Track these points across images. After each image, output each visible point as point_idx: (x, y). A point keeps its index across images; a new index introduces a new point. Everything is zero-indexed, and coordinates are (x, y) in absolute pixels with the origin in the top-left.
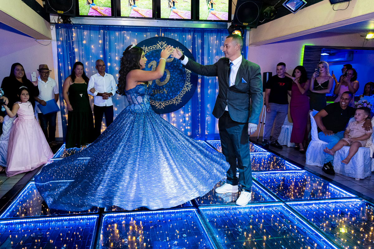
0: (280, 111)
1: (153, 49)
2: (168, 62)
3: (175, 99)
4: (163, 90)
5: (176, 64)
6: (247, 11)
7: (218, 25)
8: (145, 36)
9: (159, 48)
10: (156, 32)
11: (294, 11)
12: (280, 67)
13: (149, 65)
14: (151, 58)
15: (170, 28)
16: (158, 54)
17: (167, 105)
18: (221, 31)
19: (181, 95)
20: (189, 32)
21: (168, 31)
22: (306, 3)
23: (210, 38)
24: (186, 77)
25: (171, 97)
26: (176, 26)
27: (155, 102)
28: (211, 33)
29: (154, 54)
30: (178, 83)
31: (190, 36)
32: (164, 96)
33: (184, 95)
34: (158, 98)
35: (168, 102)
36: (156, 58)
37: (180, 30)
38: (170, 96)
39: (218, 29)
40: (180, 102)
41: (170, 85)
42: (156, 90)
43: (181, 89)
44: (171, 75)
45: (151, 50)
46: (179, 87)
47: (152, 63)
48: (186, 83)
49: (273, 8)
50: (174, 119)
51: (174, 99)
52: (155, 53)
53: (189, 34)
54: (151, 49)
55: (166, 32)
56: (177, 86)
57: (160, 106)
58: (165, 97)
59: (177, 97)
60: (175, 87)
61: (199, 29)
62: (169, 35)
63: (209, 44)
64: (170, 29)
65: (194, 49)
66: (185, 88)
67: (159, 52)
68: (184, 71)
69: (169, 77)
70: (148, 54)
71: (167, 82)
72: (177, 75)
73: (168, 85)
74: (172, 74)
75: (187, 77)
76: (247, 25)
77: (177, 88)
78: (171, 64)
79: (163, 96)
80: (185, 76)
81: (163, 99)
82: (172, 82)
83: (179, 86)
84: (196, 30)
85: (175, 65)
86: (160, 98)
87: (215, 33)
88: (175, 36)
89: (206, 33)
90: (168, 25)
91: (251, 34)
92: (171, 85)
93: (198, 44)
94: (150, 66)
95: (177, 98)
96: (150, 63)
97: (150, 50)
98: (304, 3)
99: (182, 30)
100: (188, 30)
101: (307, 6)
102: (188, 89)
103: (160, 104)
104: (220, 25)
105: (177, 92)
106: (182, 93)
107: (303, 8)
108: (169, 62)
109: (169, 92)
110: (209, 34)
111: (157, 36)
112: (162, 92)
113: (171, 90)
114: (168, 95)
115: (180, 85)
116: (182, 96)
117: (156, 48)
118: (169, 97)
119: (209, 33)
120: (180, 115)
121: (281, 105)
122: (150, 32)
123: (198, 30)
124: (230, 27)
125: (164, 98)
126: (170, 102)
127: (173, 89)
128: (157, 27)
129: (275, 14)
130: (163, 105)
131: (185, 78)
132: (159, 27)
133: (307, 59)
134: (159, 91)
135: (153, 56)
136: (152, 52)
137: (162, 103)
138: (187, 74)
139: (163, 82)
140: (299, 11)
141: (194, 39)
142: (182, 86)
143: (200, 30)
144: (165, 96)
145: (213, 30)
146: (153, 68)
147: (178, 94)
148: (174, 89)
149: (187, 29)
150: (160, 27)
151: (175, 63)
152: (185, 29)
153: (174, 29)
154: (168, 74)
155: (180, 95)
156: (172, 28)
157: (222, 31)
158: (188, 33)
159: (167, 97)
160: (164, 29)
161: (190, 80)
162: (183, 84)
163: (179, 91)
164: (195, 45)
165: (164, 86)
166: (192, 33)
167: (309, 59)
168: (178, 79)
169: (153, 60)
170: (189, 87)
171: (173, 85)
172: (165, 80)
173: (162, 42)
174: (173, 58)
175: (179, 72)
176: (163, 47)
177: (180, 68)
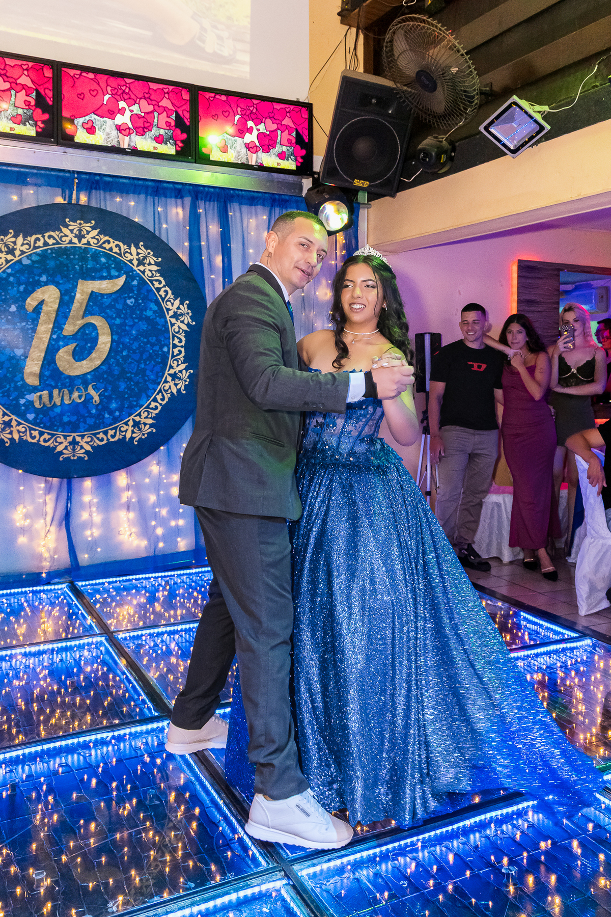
0: (479, 452)
1: (46, 244)
2: (103, 292)
3: (131, 423)
4: (86, 389)
5: (133, 300)
6: (362, 146)
7: (271, 181)
8: (15, 198)
9: (71, 242)
10: (58, 187)
11: (514, 152)
12: (472, 316)
13: (33, 299)
14: (40, 276)
15: (111, 179)
16: (65, 262)
17: (101, 444)
18: (283, 200)
19: (152, 409)
20: (176, 197)
21: (105, 190)
22: (549, 127)
23: (248, 222)
24: (169, 346)
25: (117, 413)
26: (131, 174)
27: (53, 435)
28: (251, 205)
29: (51, 264)
30: (143, 366)
31: (180, 211)
32: (89, 412)
33: (163, 407)
34: (66, 419)
35: (106, 433)
36: (58, 278)
37: (147, 187)
38: (111, 413)
39: (273, 194)
40: (148, 434)
41: (110, 372)
42: (56, 392)
43: (151, 386)
44: (116, 337)
45: (39, 247)
46: (146, 381)
47: (43, 293)
48: (171, 367)
49: (444, 142)
50: (125, 496)
51: (126, 424)
52: (55, 258)
53: (179, 201)
54: (40, 243)
55: (96, 189)
56: (136, 374)
57: (74, 449)
58: (91, 415)
59: (139, 415)
60: (130, 379)
61: (212, 190)
62: (108, 203)
63: (246, 239)
64: (109, 182)
65: (195, 251)
66: (166, 382)
67: (68, 256)
68: (163, 326)
69: (109, 345)
70: (26, 262)
71: (98, 363)
72: (136, 339)
73: (105, 372)
74: (117, 333)
75: (175, 346)
76: (365, 186)
77: (137, 384)
78: (115, 300)
79: (83, 411)
80: (166, 342)
81: (85, 422)
82: (118, 364)
83: (144, 375)
84: (202, 192)
85: (129, 302)
86: (74, 419)
87: (264, 205)
88: (129, 206)
89: (236, 205)
90: (104, 168)
91: (372, 217)
92: (116, 372)
93: (210, 237)
94: (35, 303)
95: (137, 419)
96: (34, 295)
97: (35, 248)
98: (542, 128)
99: (153, 187)
100: (176, 189)
101: (549, 137)
102: (176, 385)
103: (74, 443)
104: (278, 182)
105: (139, 397)
106: (155, 400)
107: (536, 143)
108: (108, 292)
109: (109, 399)
110: (245, 208)
111: (59, 200)
112: (80, 397)
113: (115, 389)
114: (103, 406)
115: (148, 373)
116: (157, 411)
117: (58, 243)
118: (107, 416)
119: (246, 204)
120: (147, 480)
121: (479, 432)
122: (36, 185)
123: (208, 193)
124: (309, 190)
125: (91, 421)
126: (111, 432)
127: (123, 386)
128: (63, 171)
129: (451, 159)
130: (86, 444)
131: (165, 349)
132: (69, 171)
133: (527, 297)
134: (71, 393)
135: (45, 271)
136: (44, 256)
137: (83, 436)
138: (174, 336)
139: (84, 362)
140: (526, 152)
141: (194, 220)
142: (157, 377)
143: (212, 193)
144: (94, 411)
145: (257, 198)
146: (48, 313)
147: (141, 402)
148: (129, 388)
149: (171, 186)
150: (74, 172)
151: (130, 298)
152: (165, 185)
153: (124, 183)
154: (104, 334)
155: (148, 407)
156: (117, 180)
157: (286, 201)
158: (173, 200)
159: (99, 416)
160: (88, 180)
161: (183, 354)
162: (157, 368)
163: (144, 395)
164: (200, 242)
165: (89, 376)
166: (188, 200)
167: (533, 298)
168: (142, 354)
169: (46, 284)
170: (180, 379)
171: (123, 372)
172: (93, 355)
173: (80, 224)
174: (121, 281)
175: (144, 326)
176: (84, 241)
177: (149, 313)
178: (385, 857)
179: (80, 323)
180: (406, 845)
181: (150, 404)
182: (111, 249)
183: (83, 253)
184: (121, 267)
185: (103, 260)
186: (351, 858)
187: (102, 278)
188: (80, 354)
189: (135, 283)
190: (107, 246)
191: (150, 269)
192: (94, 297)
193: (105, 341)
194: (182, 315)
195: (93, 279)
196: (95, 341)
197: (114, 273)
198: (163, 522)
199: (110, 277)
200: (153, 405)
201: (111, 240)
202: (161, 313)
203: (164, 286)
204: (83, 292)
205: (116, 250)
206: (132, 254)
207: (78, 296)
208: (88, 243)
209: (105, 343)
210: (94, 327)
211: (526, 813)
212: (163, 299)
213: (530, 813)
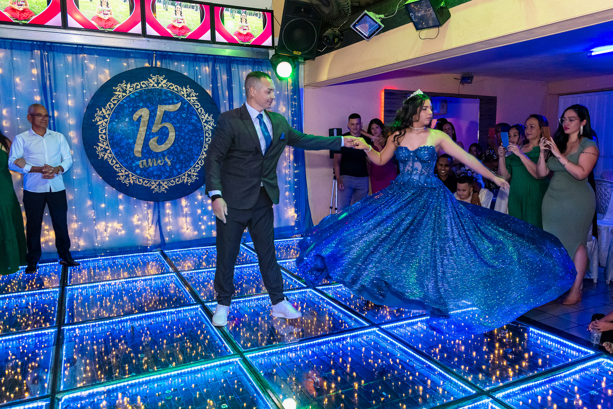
0: (358, 188)
1: (141, 87)
2: (170, 111)
3: (186, 175)
4: (164, 159)
5: (185, 114)
6: (298, 34)
7: (253, 52)
8: (125, 64)
9: (153, 86)
10: (146, 58)
11: (369, 37)
12: (354, 120)
13: (136, 115)
14: (139, 103)
15: (172, 54)
16: (151, 96)
17: (172, 185)
18: (259, 61)
19: (196, 168)
20: (205, 62)
21: (169, 59)
22: (384, 26)
23: (242, 73)
24: (203, 137)
25: (180, 170)
26: (182, 51)
27: (149, 181)
28: (243, 65)
29: (145, 97)
30: (191, 147)
31: (207, 68)
32: (166, 170)
33: (202, 167)
34: (155, 173)
35: (174, 180)
36: (148, 104)
37: (190, 57)
38: (177, 170)
39: (254, 59)
40: (195, 180)
41: (175, 151)
42: (150, 160)
43: (195, 157)
44: (177, 133)
45: (138, 89)
46: (193, 154)
47: (141, 112)
48: (205, 147)
49: (337, 31)
50: (186, 210)
51: (184, 175)
52: (146, 94)
53: (206, 64)
54: (139, 87)
55: (164, 59)
56: (188, 151)
57: (160, 188)
58: (167, 171)
59: (190, 171)
60: (185, 154)
61: (223, 57)
62: (171, 65)
63: (241, 82)
64: (171, 55)
65: (215, 89)
67: (152, 93)
68: (201, 127)
69: (174, 137)
70: (132, 96)
71: (170, 146)
72: (187, 134)
73: (173, 150)
74: (178, 131)
75: (206, 137)
76: (299, 54)
77: (189, 156)
78: (176, 115)
79: (163, 169)
80: (202, 135)
81: (164, 175)
82: (179, 146)
83: (192, 151)
84: (218, 59)
85: (183, 115)
86: (159, 173)
87: (249, 64)
88: (181, 67)
89: (235, 65)
90: (168, 48)
91: (306, 69)
92: (178, 150)
93: (223, 81)
94: (138, 117)
95: (189, 173)
96: (137, 113)
97: (136, 89)
98: (380, 26)
99: (193, 57)
100: (205, 58)
101: (384, 30)
103: (159, 185)
104: (257, 52)
105: (190, 162)
106: (198, 164)
107: (379, 33)
108: (173, 110)
109: (175, 163)
110: (240, 66)
111: (147, 65)
112: (161, 162)
113: (178, 158)
114: (173, 167)
115: (194, 150)
116: (199, 169)
117: (147, 87)
118: (175, 171)
119: (240, 64)
120: (196, 203)
121: (358, 178)
122: (135, 58)
123: (221, 59)
124: (273, 56)
125: (167, 174)
126: (177, 180)
127: (182, 157)
128: (148, 50)
129: (340, 40)
130: (165, 185)
131: (202, 139)
132: (151, 50)
134: (157, 160)
135: (142, 101)
136: (140, 93)
137: (163, 182)
138: (206, 132)
139: (163, 145)
140: (374, 38)
141: (214, 73)
142: (198, 152)
143: (223, 59)
144: (168, 169)
145: (246, 61)
146: (144, 122)
147: (191, 165)
148: (185, 158)
149: (202, 56)
150: (154, 51)
151: (183, 113)
152: (199, 56)
153: (178, 56)
154: (171, 132)
155: (194, 167)
156: (175, 54)
157: (261, 62)
158: (204, 63)
159: (171, 172)
160: (160, 54)
161: (210, 141)
162: (199, 148)
163: (192, 161)
164: (217, 84)
165: (165, 152)
166: (211, 64)
167: (390, 109)
168: (190, 141)
169: (142, 107)
171: (182, 150)
172: (167, 142)
173: (158, 77)
174: (179, 105)
175: (191, 127)
176: (160, 85)
177: (193, 121)
178: (283, 352)
179: (160, 126)
180: (292, 348)
181: (195, 165)
182: (173, 89)
183: (160, 91)
184: (179, 98)
185: (170, 95)
186: (268, 352)
187: (170, 104)
188: (160, 142)
189: (186, 106)
190: (171, 88)
191: (193, 99)
192: (166, 113)
193: (172, 135)
194: (209, 121)
195: (165, 104)
196: (168, 135)
197: (175, 101)
198: (205, 223)
199: (173, 103)
200: (197, 166)
201: (173, 85)
202: (199, 121)
203: (200, 107)
204: (160, 111)
205: (176, 89)
206: (184, 91)
207: (158, 113)
208: (162, 86)
209: (172, 136)
210: (167, 128)
211: (347, 339)
212: (200, 114)
213: (349, 339)
